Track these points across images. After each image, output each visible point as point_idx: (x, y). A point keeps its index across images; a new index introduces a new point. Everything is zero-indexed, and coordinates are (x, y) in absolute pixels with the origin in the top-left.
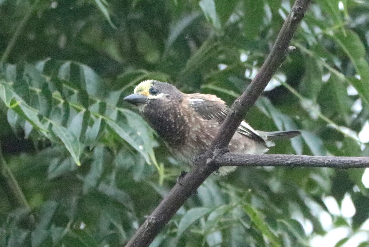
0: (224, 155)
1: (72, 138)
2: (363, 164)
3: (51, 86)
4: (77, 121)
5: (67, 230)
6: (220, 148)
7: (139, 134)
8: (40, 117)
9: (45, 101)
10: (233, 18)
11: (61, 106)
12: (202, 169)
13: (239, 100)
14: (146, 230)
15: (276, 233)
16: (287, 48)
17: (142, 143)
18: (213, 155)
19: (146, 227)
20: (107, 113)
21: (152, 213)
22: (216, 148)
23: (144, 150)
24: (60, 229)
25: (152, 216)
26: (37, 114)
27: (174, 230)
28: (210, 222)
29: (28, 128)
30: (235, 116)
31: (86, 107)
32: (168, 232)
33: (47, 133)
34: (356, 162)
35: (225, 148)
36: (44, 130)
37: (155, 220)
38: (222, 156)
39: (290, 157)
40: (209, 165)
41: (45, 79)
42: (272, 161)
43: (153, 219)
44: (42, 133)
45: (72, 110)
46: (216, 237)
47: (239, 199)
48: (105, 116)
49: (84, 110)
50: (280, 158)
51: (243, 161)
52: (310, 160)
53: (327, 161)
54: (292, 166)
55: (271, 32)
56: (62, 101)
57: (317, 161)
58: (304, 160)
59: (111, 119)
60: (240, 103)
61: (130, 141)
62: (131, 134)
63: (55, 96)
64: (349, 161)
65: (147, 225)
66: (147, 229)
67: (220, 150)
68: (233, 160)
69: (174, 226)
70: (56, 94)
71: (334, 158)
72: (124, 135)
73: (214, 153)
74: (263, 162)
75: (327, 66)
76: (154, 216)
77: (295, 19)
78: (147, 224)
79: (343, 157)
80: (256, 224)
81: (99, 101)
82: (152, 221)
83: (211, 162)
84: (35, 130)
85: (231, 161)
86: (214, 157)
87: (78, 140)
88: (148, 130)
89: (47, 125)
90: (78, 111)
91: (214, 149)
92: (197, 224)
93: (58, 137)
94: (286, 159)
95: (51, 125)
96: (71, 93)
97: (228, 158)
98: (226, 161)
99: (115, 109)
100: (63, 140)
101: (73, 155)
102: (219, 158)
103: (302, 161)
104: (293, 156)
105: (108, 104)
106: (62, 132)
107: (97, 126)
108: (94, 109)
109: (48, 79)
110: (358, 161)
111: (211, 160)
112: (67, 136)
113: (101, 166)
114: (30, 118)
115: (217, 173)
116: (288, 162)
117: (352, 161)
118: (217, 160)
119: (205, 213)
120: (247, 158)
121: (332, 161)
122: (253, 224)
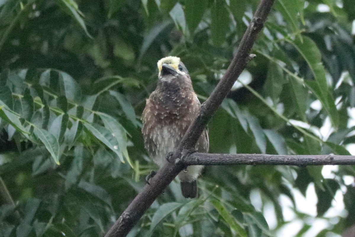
0: (192, 155)
1: (51, 140)
2: (319, 162)
3: (32, 92)
4: (56, 123)
5: (49, 225)
6: (187, 149)
7: (113, 135)
8: (22, 121)
9: (27, 106)
10: (201, 26)
11: (41, 110)
12: (171, 168)
13: (205, 104)
14: (120, 225)
15: (242, 226)
16: (248, 56)
17: (117, 144)
18: (181, 155)
19: (121, 222)
20: (84, 116)
21: (126, 210)
22: (184, 149)
23: (118, 149)
24: (42, 224)
25: (126, 212)
26: (19, 117)
27: (149, 224)
28: (181, 216)
29: (11, 131)
30: (201, 119)
31: (65, 110)
32: (143, 225)
33: (29, 135)
34: (313, 160)
35: (192, 148)
36: (26, 132)
37: (129, 215)
38: (189, 156)
39: (253, 156)
40: (178, 164)
41: (27, 85)
42: (235, 160)
43: (127, 214)
44: (24, 135)
45: (52, 114)
46: (187, 229)
47: (210, 193)
48: (83, 119)
49: (63, 114)
50: (243, 157)
51: (208, 160)
52: (271, 159)
53: (287, 160)
54: (254, 164)
55: (236, 38)
56: (43, 106)
57: (277, 160)
58: (265, 159)
59: (87, 122)
60: (205, 107)
61: (106, 141)
62: (106, 136)
63: (36, 101)
64: (306, 159)
65: (121, 221)
66: (122, 224)
67: (188, 150)
68: (200, 159)
69: (148, 220)
70: (37, 100)
71: (293, 157)
72: (100, 136)
73: (182, 153)
74: (228, 161)
75: (287, 71)
76: (128, 212)
77: (255, 29)
78: (122, 219)
79: (301, 155)
80: (224, 217)
81: (77, 105)
82: (126, 217)
83: (180, 161)
84: (18, 133)
85: (198, 160)
86: (182, 157)
87: (58, 141)
88: (123, 131)
89: (29, 128)
90: (58, 114)
91: (182, 149)
92: (169, 217)
93: (39, 139)
94: (249, 158)
95: (32, 128)
96: (51, 98)
97: (195, 158)
98: (194, 160)
99: (91, 113)
100: (43, 141)
101: (53, 155)
102: (187, 158)
103: (263, 160)
104: (255, 155)
105: (85, 108)
106: (43, 134)
107: (75, 128)
108: (72, 112)
109: (30, 85)
110: (315, 159)
111: (179, 160)
112: (47, 138)
113: (80, 164)
114: (13, 121)
115: (186, 171)
116: (250, 160)
117: (309, 159)
118: (185, 159)
119: (176, 208)
120: (213, 157)
121: (291, 159)
122: (220, 217)
